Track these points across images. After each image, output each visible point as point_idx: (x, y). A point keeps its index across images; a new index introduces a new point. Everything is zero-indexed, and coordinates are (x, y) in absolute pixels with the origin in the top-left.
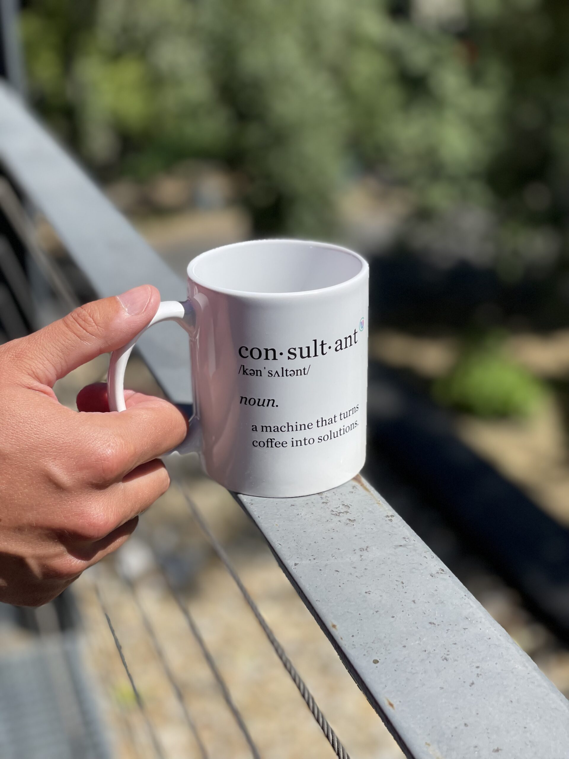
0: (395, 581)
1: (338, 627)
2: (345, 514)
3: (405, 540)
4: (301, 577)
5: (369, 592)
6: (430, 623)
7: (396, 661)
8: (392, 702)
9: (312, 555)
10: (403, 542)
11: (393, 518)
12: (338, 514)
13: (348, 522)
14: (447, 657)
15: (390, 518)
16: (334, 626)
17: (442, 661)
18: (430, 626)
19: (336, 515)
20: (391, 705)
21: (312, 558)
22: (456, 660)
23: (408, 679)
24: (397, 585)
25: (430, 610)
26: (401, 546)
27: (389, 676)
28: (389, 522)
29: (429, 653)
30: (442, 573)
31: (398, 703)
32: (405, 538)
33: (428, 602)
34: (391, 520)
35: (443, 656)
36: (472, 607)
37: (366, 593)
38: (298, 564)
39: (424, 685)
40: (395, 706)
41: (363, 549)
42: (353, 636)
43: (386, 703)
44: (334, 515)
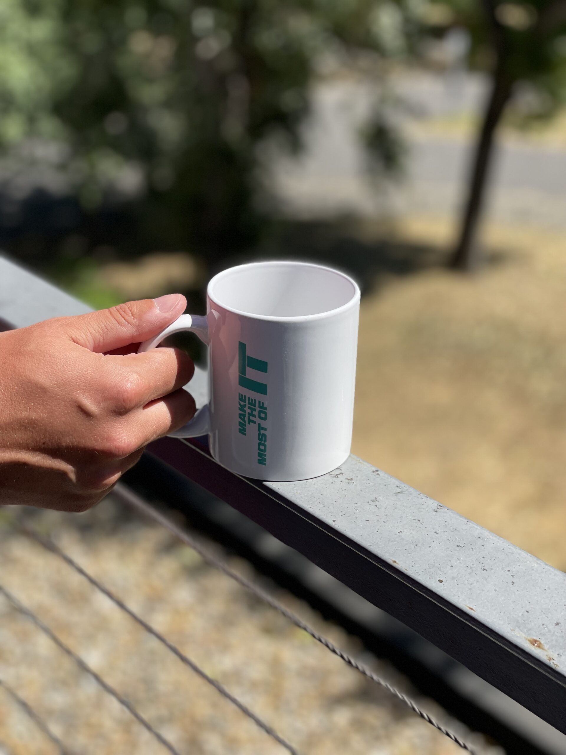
0: (413, 520)
1: (397, 562)
2: (341, 475)
3: (399, 488)
4: (345, 530)
5: (401, 532)
6: (457, 546)
7: (453, 578)
8: (471, 607)
9: (341, 511)
10: (399, 490)
11: (378, 472)
12: (336, 476)
13: (347, 481)
14: (485, 568)
15: (376, 473)
16: (395, 562)
17: (483, 571)
18: (458, 548)
19: (336, 477)
20: (472, 609)
21: (341, 514)
22: (492, 569)
23: (470, 589)
24: (416, 523)
25: (451, 537)
26: (399, 493)
27: (456, 589)
28: (377, 476)
29: (471, 568)
30: (441, 508)
31: (475, 606)
32: (398, 487)
33: (446, 531)
34: (378, 474)
35: (482, 568)
36: (477, 529)
37: (399, 533)
38: (335, 520)
39: (483, 590)
40: (474, 609)
41: (374, 500)
42: (412, 566)
43: (468, 609)
44: (334, 477)
